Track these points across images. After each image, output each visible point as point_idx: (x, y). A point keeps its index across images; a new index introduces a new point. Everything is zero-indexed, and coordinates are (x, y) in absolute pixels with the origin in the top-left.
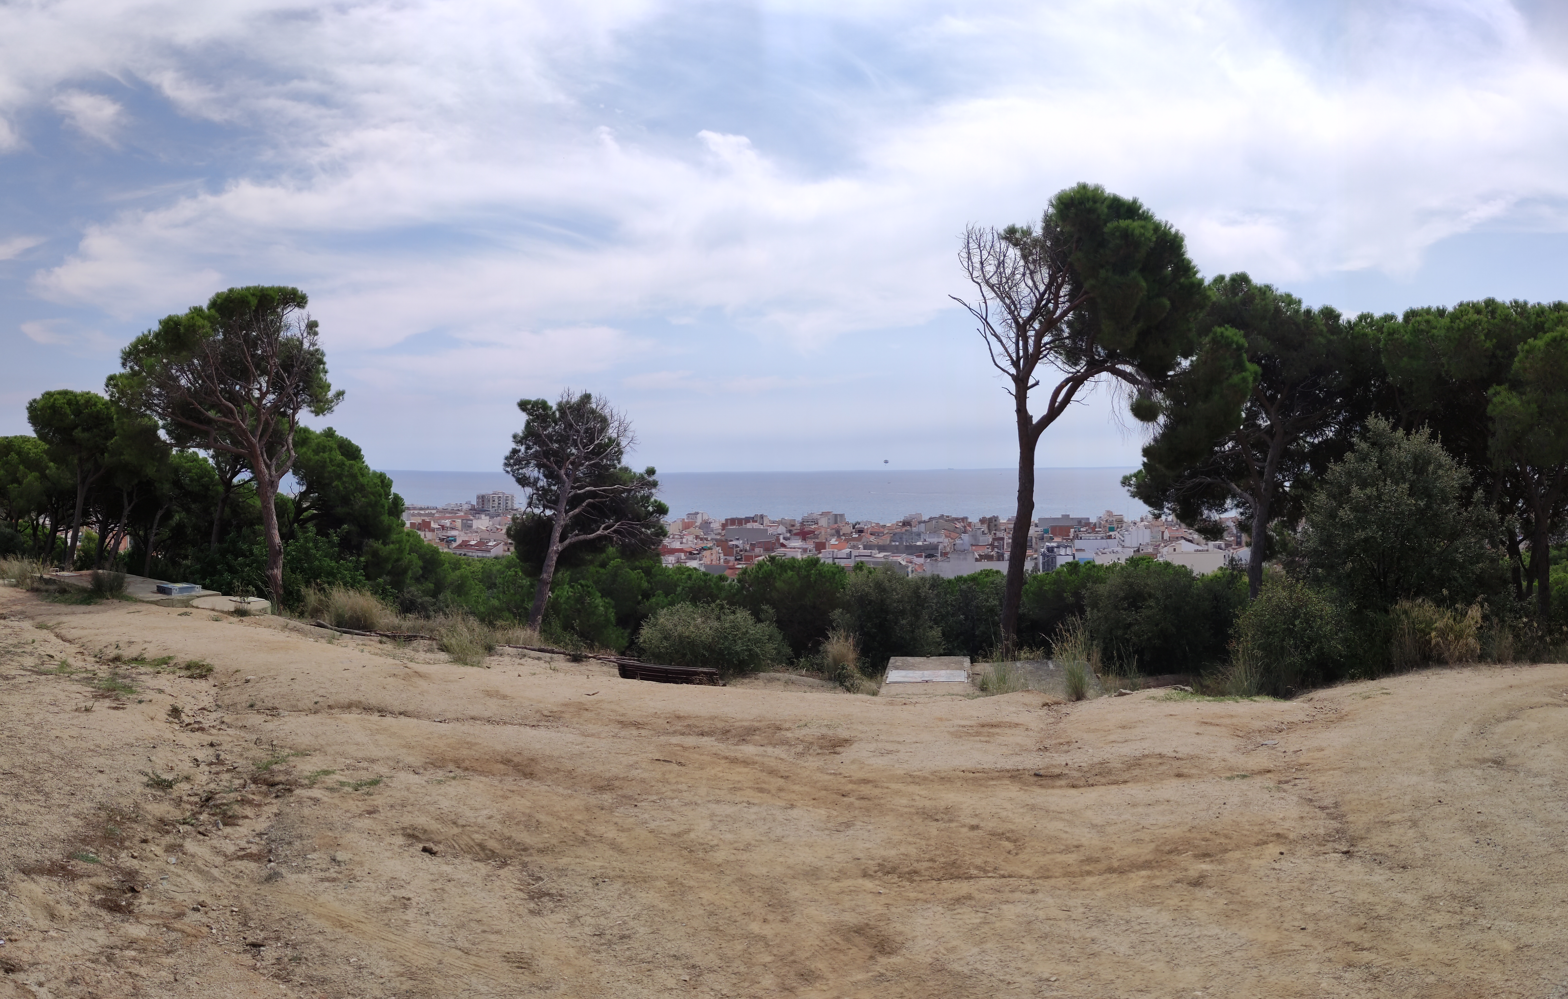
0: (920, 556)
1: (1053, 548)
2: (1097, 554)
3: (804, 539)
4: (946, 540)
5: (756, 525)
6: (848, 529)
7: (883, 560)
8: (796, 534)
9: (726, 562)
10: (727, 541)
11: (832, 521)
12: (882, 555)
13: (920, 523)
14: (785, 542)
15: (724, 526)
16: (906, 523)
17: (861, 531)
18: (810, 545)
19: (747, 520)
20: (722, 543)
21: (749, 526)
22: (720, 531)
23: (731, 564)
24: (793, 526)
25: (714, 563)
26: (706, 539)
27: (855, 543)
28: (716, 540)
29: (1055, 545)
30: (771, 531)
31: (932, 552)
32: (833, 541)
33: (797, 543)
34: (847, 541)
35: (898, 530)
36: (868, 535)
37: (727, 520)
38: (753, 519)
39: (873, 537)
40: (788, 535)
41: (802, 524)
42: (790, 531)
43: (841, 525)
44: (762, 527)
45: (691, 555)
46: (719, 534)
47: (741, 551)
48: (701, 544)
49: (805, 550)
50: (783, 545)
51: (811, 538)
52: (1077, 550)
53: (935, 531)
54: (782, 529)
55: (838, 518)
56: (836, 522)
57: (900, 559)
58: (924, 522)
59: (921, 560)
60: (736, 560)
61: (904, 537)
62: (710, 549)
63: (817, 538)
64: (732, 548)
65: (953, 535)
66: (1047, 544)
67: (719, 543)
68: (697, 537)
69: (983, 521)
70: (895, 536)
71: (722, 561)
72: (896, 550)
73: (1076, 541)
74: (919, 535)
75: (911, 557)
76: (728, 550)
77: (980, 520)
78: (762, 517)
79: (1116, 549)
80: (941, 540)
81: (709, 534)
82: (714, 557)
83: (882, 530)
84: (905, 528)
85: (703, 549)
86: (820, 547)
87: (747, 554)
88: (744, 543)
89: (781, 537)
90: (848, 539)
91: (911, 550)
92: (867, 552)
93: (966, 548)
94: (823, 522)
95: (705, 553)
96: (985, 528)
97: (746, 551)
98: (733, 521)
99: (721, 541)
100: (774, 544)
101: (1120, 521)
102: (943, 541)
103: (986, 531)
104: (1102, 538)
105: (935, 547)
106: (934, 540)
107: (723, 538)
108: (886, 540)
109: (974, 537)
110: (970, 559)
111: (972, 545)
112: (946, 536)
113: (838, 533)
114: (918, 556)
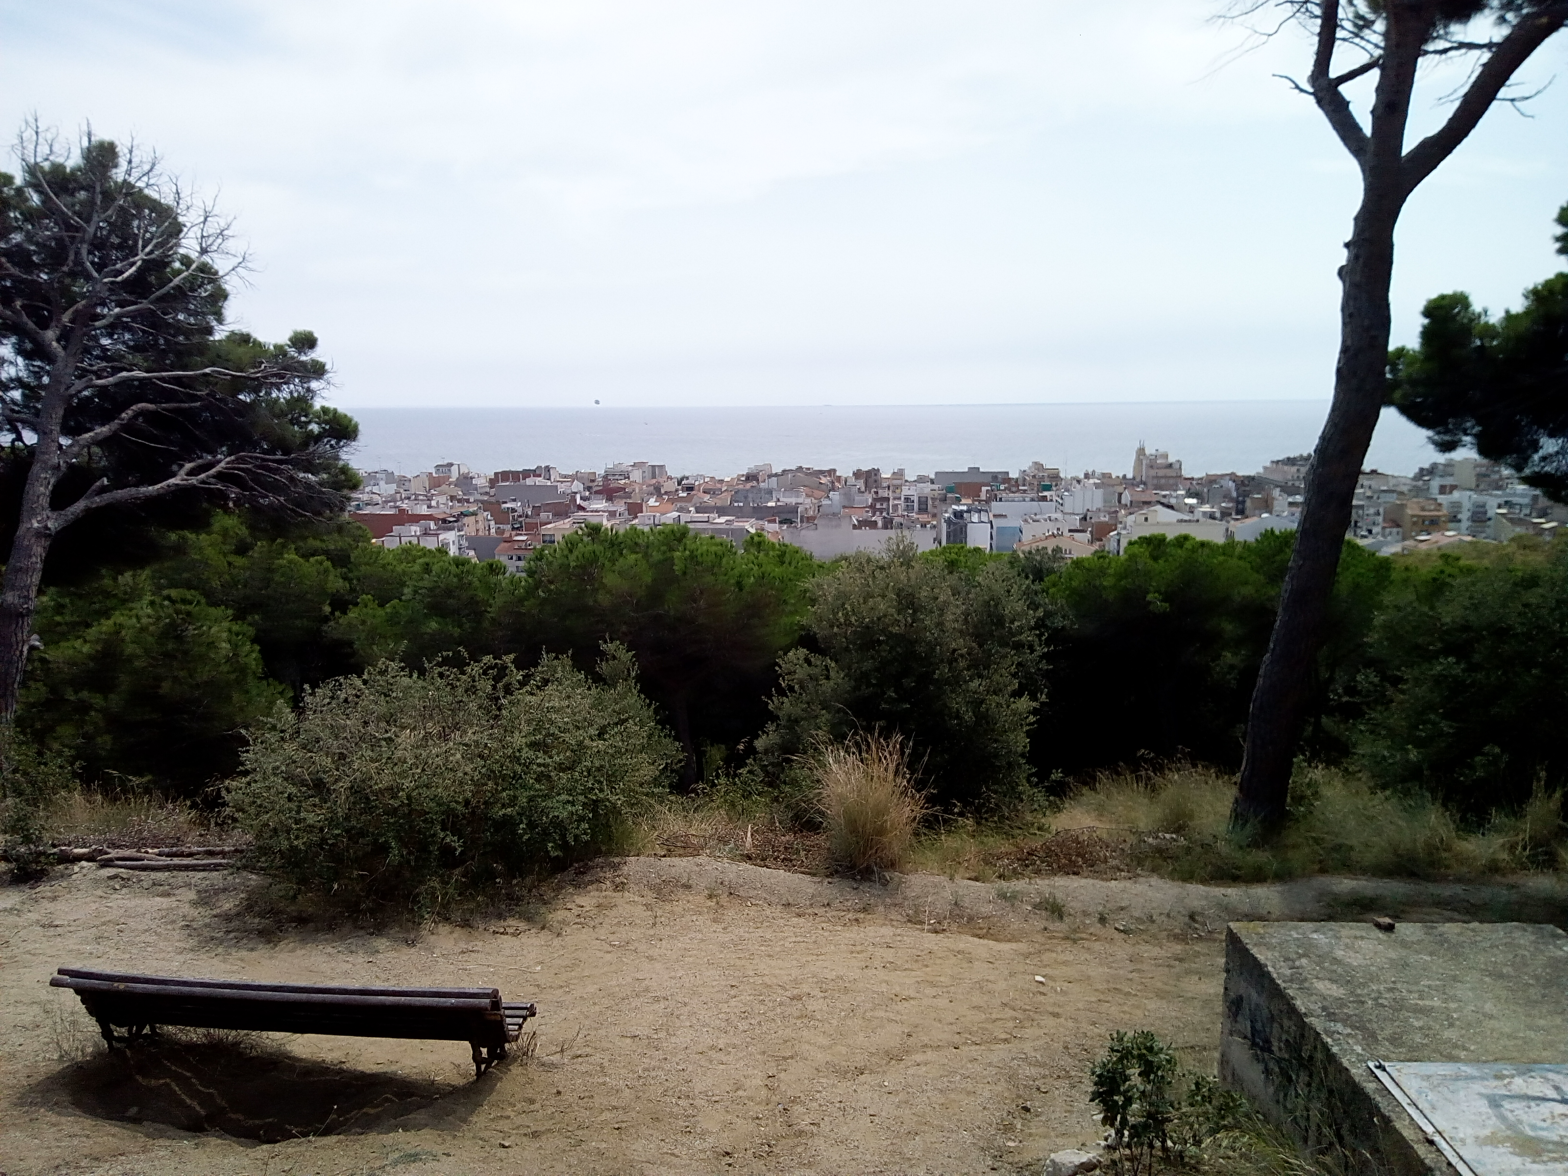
0: (774, 521)
1: (962, 512)
2: (1026, 521)
3: (610, 499)
4: (808, 501)
5: (539, 481)
6: (671, 486)
7: (724, 526)
8: (597, 492)
9: (499, 531)
10: (498, 503)
11: (648, 474)
12: (723, 520)
13: (770, 476)
14: (584, 504)
15: (493, 482)
16: (751, 477)
17: (690, 489)
18: (620, 506)
19: (527, 474)
20: (492, 506)
21: (529, 481)
22: (488, 490)
23: (507, 535)
24: (593, 481)
25: (480, 533)
26: (468, 501)
27: (683, 504)
28: (482, 502)
29: (965, 508)
30: (562, 488)
31: (788, 516)
32: (652, 502)
33: (600, 504)
34: (672, 501)
35: (741, 487)
36: (701, 494)
37: (496, 474)
38: (535, 473)
39: (708, 496)
40: (587, 493)
41: (605, 477)
42: (589, 489)
43: (661, 480)
44: (549, 483)
45: (445, 524)
46: (487, 493)
47: (520, 516)
48: (458, 508)
49: (612, 514)
50: (581, 508)
51: (621, 498)
52: (994, 516)
53: (792, 488)
54: (577, 486)
55: (656, 471)
56: (654, 477)
57: (747, 526)
58: (776, 475)
59: (775, 527)
60: (513, 529)
61: (750, 495)
62: (474, 514)
63: (630, 498)
64: (507, 512)
65: (817, 493)
66: (954, 507)
67: (486, 506)
68: (452, 498)
69: (858, 474)
70: (737, 495)
71: (493, 531)
72: (740, 513)
73: (994, 504)
74: (770, 492)
75: (761, 522)
76: (501, 516)
77: (854, 474)
78: (548, 469)
79: (1054, 516)
80: (800, 500)
81: (470, 494)
82: (481, 525)
83: (719, 486)
84: (751, 484)
85: (463, 514)
86: (635, 509)
87: (528, 520)
88: (523, 506)
89: (578, 497)
90: (673, 497)
91: (761, 513)
92: (703, 516)
93: (836, 511)
94: (636, 476)
95: (466, 520)
96: (861, 484)
97: (527, 516)
98: (505, 475)
99: (491, 503)
100: (568, 506)
101: (1055, 477)
102: (803, 501)
103: (863, 489)
104: (1032, 500)
105: (794, 509)
106: (792, 500)
107: (493, 500)
108: (725, 499)
109: (847, 496)
110: (846, 527)
111: (844, 507)
112: (807, 496)
113: (657, 491)
114: (769, 522)
